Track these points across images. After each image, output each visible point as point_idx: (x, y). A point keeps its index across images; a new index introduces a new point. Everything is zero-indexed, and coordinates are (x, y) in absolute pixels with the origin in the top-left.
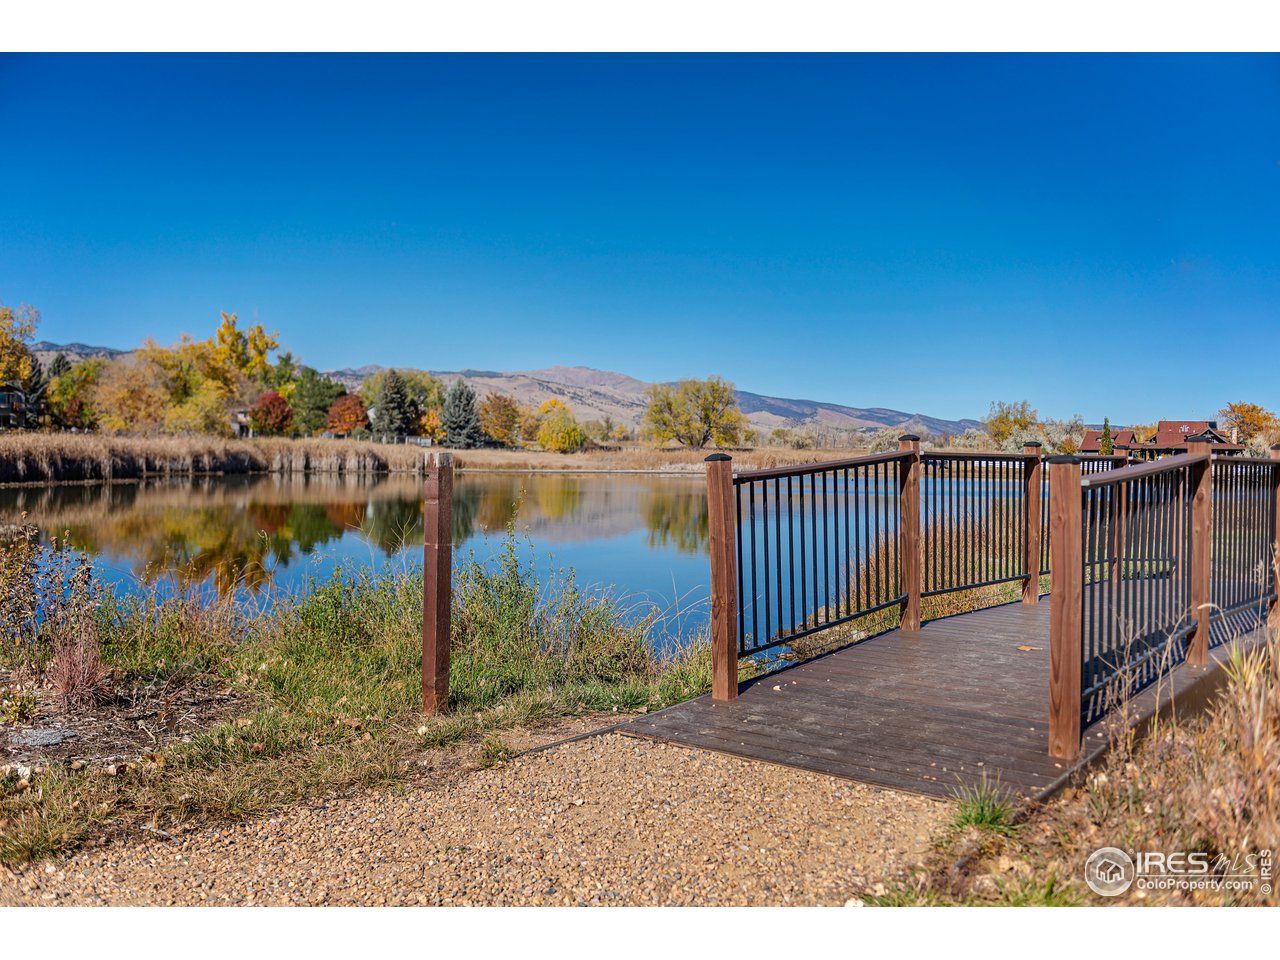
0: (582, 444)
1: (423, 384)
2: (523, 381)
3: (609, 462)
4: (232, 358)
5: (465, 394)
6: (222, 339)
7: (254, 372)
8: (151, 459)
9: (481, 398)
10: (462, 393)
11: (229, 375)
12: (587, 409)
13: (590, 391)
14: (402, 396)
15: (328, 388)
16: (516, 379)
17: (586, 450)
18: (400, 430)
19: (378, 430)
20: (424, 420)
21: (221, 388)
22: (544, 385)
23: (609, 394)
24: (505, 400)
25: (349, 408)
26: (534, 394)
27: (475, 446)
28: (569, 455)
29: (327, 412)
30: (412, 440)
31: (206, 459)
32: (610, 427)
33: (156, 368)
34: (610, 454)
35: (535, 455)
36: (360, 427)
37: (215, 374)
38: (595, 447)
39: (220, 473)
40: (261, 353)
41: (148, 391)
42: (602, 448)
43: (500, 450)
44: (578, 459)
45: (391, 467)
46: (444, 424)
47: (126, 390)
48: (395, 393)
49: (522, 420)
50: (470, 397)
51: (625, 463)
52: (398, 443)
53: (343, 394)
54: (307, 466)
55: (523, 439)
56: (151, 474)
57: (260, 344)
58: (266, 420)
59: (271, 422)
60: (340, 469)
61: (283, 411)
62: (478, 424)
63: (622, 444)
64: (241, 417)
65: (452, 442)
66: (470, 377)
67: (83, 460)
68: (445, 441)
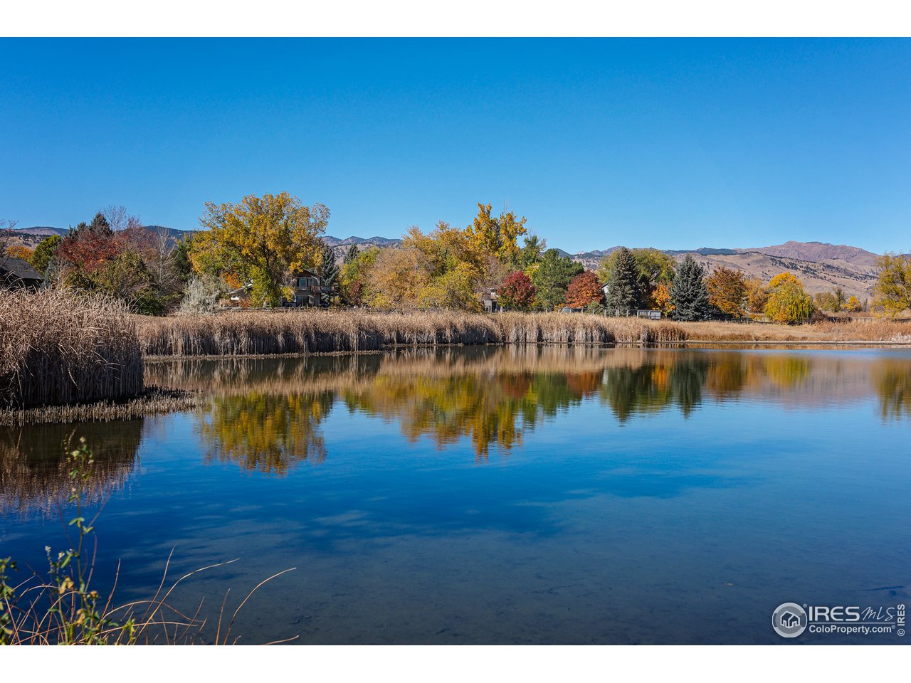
0: (810, 316)
1: (656, 261)
2: (756, 257)
3: (837, 332)
4: (486, 243)
5: (693, 270)
6: (479, 227)
7: (505, 254)
8: (402, 332)
9: (709, 273)
10: (690, 269)
11: (479, 258)
12: (819, 282)
13: (823, 264)
14: (633, 272)
15: (567, 267)
16: (750, 255)
17: (814, 322)
18: (631, 304)
19: (612, 305)
20: (654, 294)
21: (471, 269)
22: (776, 260)
23: (843, 267)
24: (733, 274)
25: (585, 285)
26: (767, 269)
27: (703, 318)
28: (796, 327)
29: (566, 289)
30: (643, 313)
31: (448, 333)
32: (841, 298)
33: (419, 254)
34: (837, 325)
35: (761, 326)
36: (595, 302)
37: (469, 257)
38: (823, 318)
39: (460, 345)
40: (511, 238)
41: (412, 274)
42: (830, 319)
43: (726, 322)
44: (805, 331)
45: (617, 339)
46: (674, 298)
47: (395, 273)
48: (627, 270)
49: (751, 293)
50: (699, 272)
51: (854, 334)
52: (629, 315)
53: (582, 271)
54: (540, 338)
55: (752, 311)
56: (401, 345)
57: (510, 230)
58: (512, 297)
59: (517, 299)
60: (570, 340)
61: (527, 289)
62: (706, 297)
63: (852, 315)
64: (493, 294)
65: (681, 315)
66: (706, 255)
67: (334, 334)
68: (675, 314)
